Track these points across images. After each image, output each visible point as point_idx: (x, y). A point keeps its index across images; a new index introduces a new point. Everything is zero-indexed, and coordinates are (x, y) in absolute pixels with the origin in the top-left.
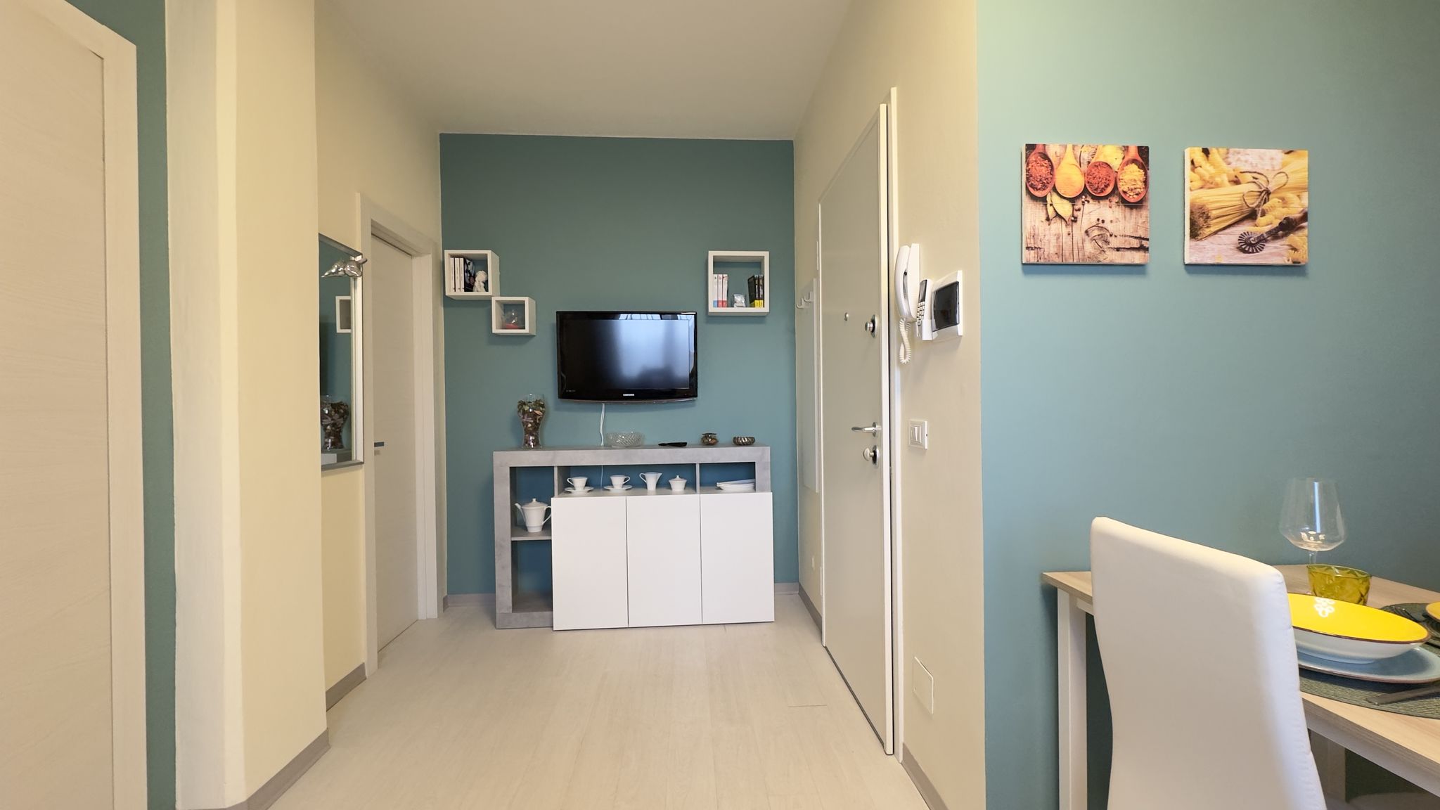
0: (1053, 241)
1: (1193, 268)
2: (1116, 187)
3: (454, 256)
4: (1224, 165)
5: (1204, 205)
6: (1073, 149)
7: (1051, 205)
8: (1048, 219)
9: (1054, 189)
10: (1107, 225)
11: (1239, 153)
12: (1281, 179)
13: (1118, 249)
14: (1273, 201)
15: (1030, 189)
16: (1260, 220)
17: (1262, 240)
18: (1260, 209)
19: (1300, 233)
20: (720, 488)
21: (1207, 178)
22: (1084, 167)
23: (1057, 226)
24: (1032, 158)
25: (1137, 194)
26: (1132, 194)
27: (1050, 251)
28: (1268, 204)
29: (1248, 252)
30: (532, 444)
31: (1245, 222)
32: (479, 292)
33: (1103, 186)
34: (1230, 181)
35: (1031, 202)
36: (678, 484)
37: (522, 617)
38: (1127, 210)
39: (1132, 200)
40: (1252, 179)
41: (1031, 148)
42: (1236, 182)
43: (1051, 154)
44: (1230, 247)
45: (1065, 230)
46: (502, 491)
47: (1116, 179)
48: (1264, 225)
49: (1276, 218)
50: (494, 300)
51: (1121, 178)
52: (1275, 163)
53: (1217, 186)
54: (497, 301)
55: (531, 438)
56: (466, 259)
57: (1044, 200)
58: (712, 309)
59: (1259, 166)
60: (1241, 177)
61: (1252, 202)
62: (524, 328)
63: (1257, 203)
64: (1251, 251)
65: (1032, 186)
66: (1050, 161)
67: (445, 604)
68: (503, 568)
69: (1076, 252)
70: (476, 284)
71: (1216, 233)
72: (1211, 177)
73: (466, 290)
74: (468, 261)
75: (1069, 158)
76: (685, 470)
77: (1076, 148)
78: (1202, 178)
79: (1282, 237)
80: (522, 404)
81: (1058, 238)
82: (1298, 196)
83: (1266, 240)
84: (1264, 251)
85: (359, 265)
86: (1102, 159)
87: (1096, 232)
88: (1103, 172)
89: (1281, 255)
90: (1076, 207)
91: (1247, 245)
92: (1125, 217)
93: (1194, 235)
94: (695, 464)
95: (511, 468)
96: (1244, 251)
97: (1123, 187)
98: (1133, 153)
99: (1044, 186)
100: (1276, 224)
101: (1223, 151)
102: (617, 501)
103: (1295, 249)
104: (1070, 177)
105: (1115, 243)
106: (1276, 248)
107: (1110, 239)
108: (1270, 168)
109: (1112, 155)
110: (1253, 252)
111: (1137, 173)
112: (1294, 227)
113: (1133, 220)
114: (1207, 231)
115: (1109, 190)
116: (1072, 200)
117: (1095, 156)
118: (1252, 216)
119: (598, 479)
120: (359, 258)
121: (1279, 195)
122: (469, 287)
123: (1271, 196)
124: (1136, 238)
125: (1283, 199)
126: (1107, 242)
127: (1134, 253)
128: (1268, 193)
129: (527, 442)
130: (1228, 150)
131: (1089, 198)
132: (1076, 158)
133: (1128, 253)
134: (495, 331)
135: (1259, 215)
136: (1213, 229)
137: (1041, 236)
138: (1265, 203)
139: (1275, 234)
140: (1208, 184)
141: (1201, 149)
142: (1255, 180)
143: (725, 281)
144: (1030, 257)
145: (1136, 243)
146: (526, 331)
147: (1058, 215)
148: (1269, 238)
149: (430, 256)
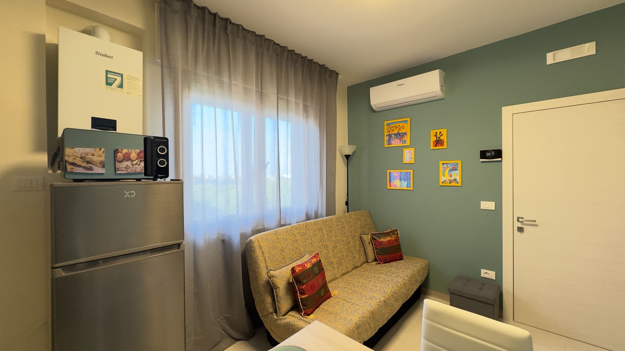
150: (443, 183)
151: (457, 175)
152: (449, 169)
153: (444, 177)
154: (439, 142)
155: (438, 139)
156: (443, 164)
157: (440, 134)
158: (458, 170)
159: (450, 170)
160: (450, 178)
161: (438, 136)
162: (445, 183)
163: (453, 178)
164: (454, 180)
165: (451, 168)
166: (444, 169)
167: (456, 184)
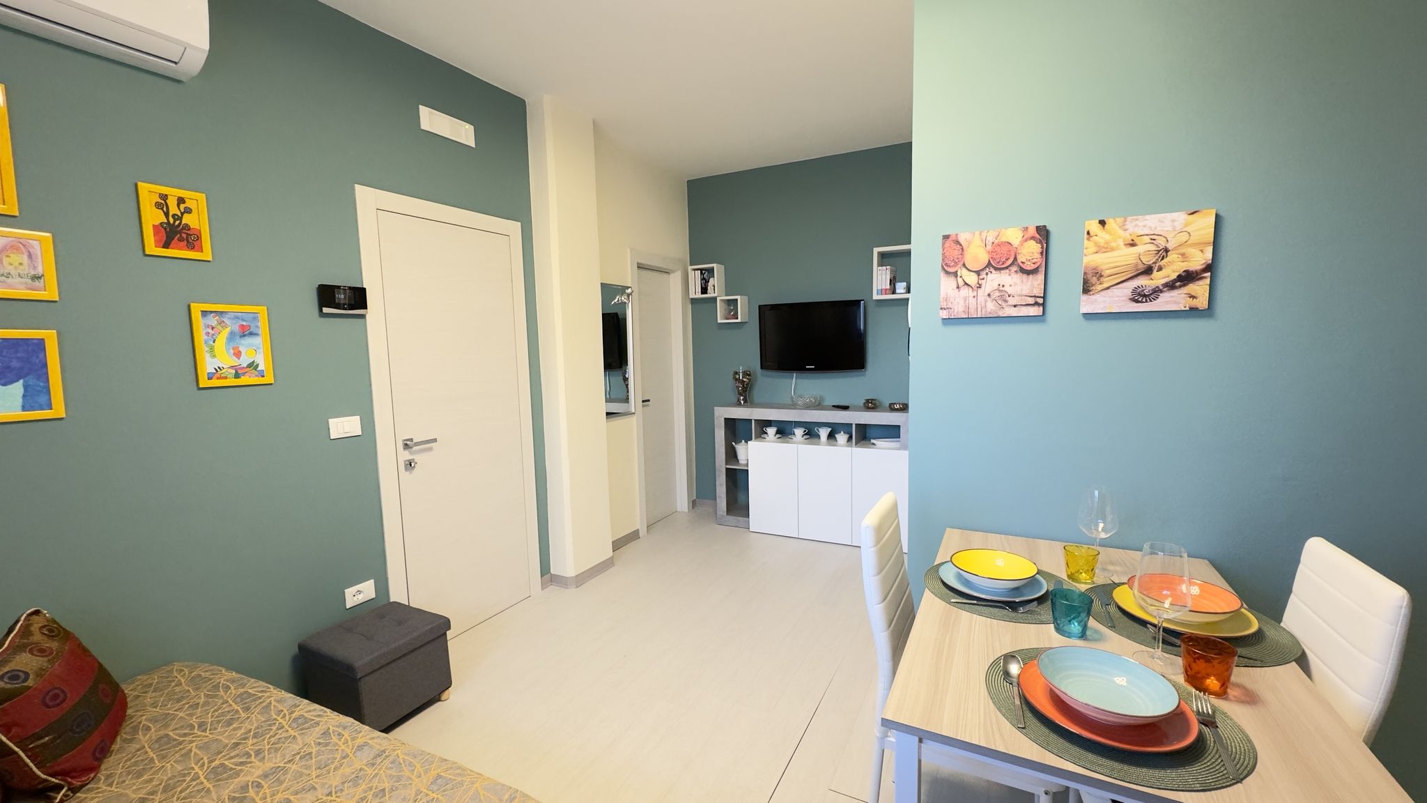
0: (962, 302)
1: (1088, 316)
2: (1015, 259)
3: (695, 270)
4: (1121, 232)
5: (1097, 267)
6: (981, 235)
7: (961, 277)
8: (958, 287)
9: (964, 265)
10: (1007, 288)
11: (1137, 220)
12: (1184, 237)
13: (1015, 306)
14: (1172, 256)
15: (945, 267)
16: (1155, 274)
17: (1157, 292)
18: (1157, 265)
19: (1201, 283)
20: (874, 444)
21: (1102, 244)
22: (989, 247)
23: (965, 291)
24: (947, 244)
25: (1034, 263)
26: (1029, 263)
27: (959, 310)
28: (1165, 260)
29: (1142, 302)
30: (742, 402)
31: (1139, 277)
32: (710, 294)
33: (1004, 260)
34: (1125, 245)
35: (946, 275)
36: (842, 438)
37: (731, 519)
38: (1025, 276)
39: (1029, 268)
40: (1150, 241)
41: (946, 237)
42: (1133, 245)
43: (961, 240)
44: (1123, 299)
45: (971, 294)
46: (720, 434)
47: (1016, 253)
48: (1158, 279)
49: (1174, 272)
50: (718, 299)
51: (1020, 252)
52: (1176, 224)
53: (1112, 249)
54: (721, 300)
55: (742, 398)
56: (701, 270)
57: (955, 274)
58: (876, 297)
59: (1158, 229)
60: (1137, 240)
61: (1148, 260)
62: (737, 319)
63: (1154, 260)
64: (1144, 300)
65: (946, 265)
66: (961, 245)
67: (694, 504)
68: (721, 485)
69: (979, 309)
70: (709, 288)
71: (1108, 288)
72: (1107, 243)
73: (702, 293)
74: (704, 272)
75: (977, 242)
76: (846, 427)
77: (982, 234)
78: (1096, 244)
79: (1180, 287)
80: (736, 373)
81: (965, 300)
82: (1202, 251)
83: (1161, 291)
84: (1158, 301)
85: (628, 295)
86: (1004, 239)
87: (997, 294)
88: (1005, 249)
89: (1176, 302)
90: (981, 277)
91: (1140, 296)
92: (1022, 281)
93: (1086, 290)
94: (852, 424)
95: (725, 419)
96: (1137, 301)
97: (1020, 259)
98: (1032, 231)
99: (956, 264)
100: (1174, 276)
101: (1119, 220)
102: (797, 447)
103: (1193, 297)
104: (977, 254)
105: (1012, 301)
106: (1171, 297)
107: (1008, 299)
108: (1170, 229)
109: (1013, 235)
110: (1146, 301)
111: (1035, 247)
112: (1194, 278)
113: (1029, 283)
114: (1099, 287)
115: (1010, 262)
116: (978, 273)
117: (998, 238)
118: (1148, 271)
119: (784, 430)
120: (629, 291)
121: (1182, 251)
122: (704, 291)
123: (1169, 253)
124: (1031, 297)
125: (1183, 255)
126: (1006, 301)
127: (1029, 308)
128: (1167, 251)
129: (739, 400)
130: (1125, 218)
131: (992, 270)
132: (982, 241)
133: (1024, 308)
134: (719, 321)
135: (1155, 271)
136: (1105, 285)
137: (952, 300)
138: (1163, 259)
139: (1171, 286)
140: (1103, 249)
141: (1098, 221)
142: (1152, 241)
143: (888, 272)
144: (944, 314)
145: (1031, 301)
146: (739, 320)
147: (966, 284)
148: (1165, 289)
149: (680, 272)
150: (210, 378)
151: (257, 351)
152: (225, 333)
153: (214, 356)
154: (174, 233)
155: (171, 220)
156: (204, 313)
157: (182, 206)
158: (257, 334)
159: (232, 336)
160: (234, 361)
161: (174, 210)
162: (218, 378)
163: (244, 361)
164: (250, 365)
165: (236, 329)
166: (210, 331)
167: (257, 378)
